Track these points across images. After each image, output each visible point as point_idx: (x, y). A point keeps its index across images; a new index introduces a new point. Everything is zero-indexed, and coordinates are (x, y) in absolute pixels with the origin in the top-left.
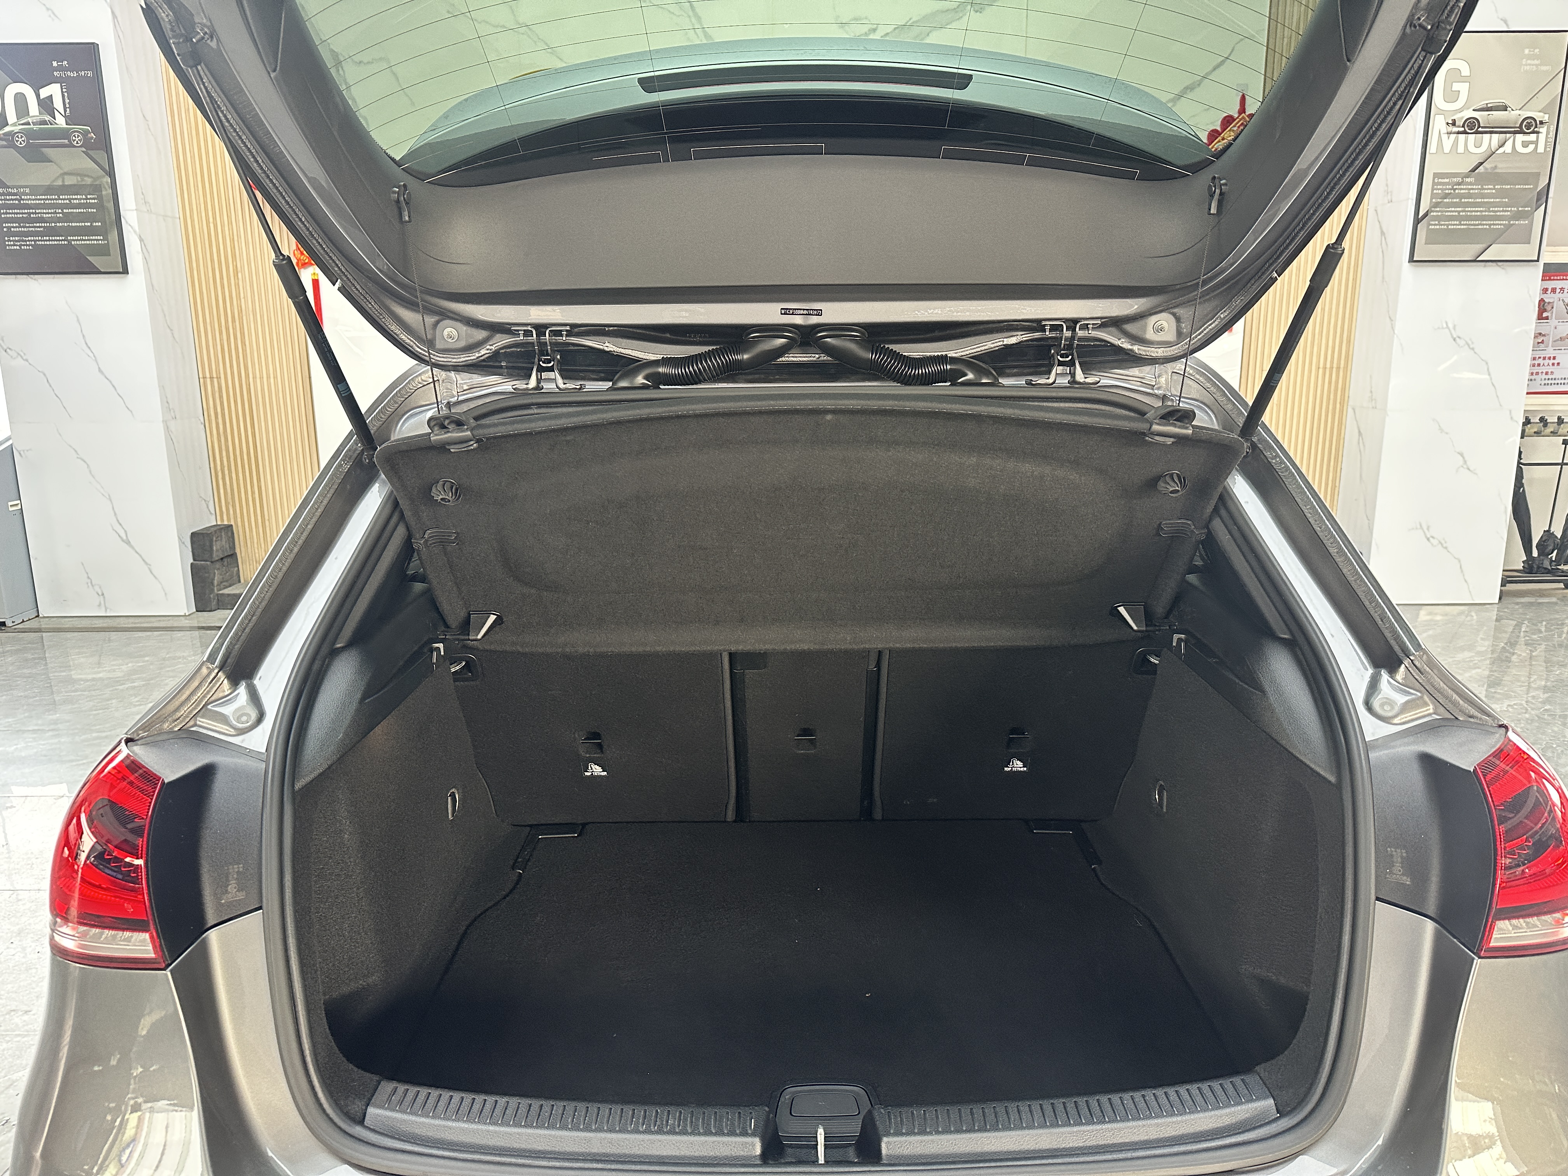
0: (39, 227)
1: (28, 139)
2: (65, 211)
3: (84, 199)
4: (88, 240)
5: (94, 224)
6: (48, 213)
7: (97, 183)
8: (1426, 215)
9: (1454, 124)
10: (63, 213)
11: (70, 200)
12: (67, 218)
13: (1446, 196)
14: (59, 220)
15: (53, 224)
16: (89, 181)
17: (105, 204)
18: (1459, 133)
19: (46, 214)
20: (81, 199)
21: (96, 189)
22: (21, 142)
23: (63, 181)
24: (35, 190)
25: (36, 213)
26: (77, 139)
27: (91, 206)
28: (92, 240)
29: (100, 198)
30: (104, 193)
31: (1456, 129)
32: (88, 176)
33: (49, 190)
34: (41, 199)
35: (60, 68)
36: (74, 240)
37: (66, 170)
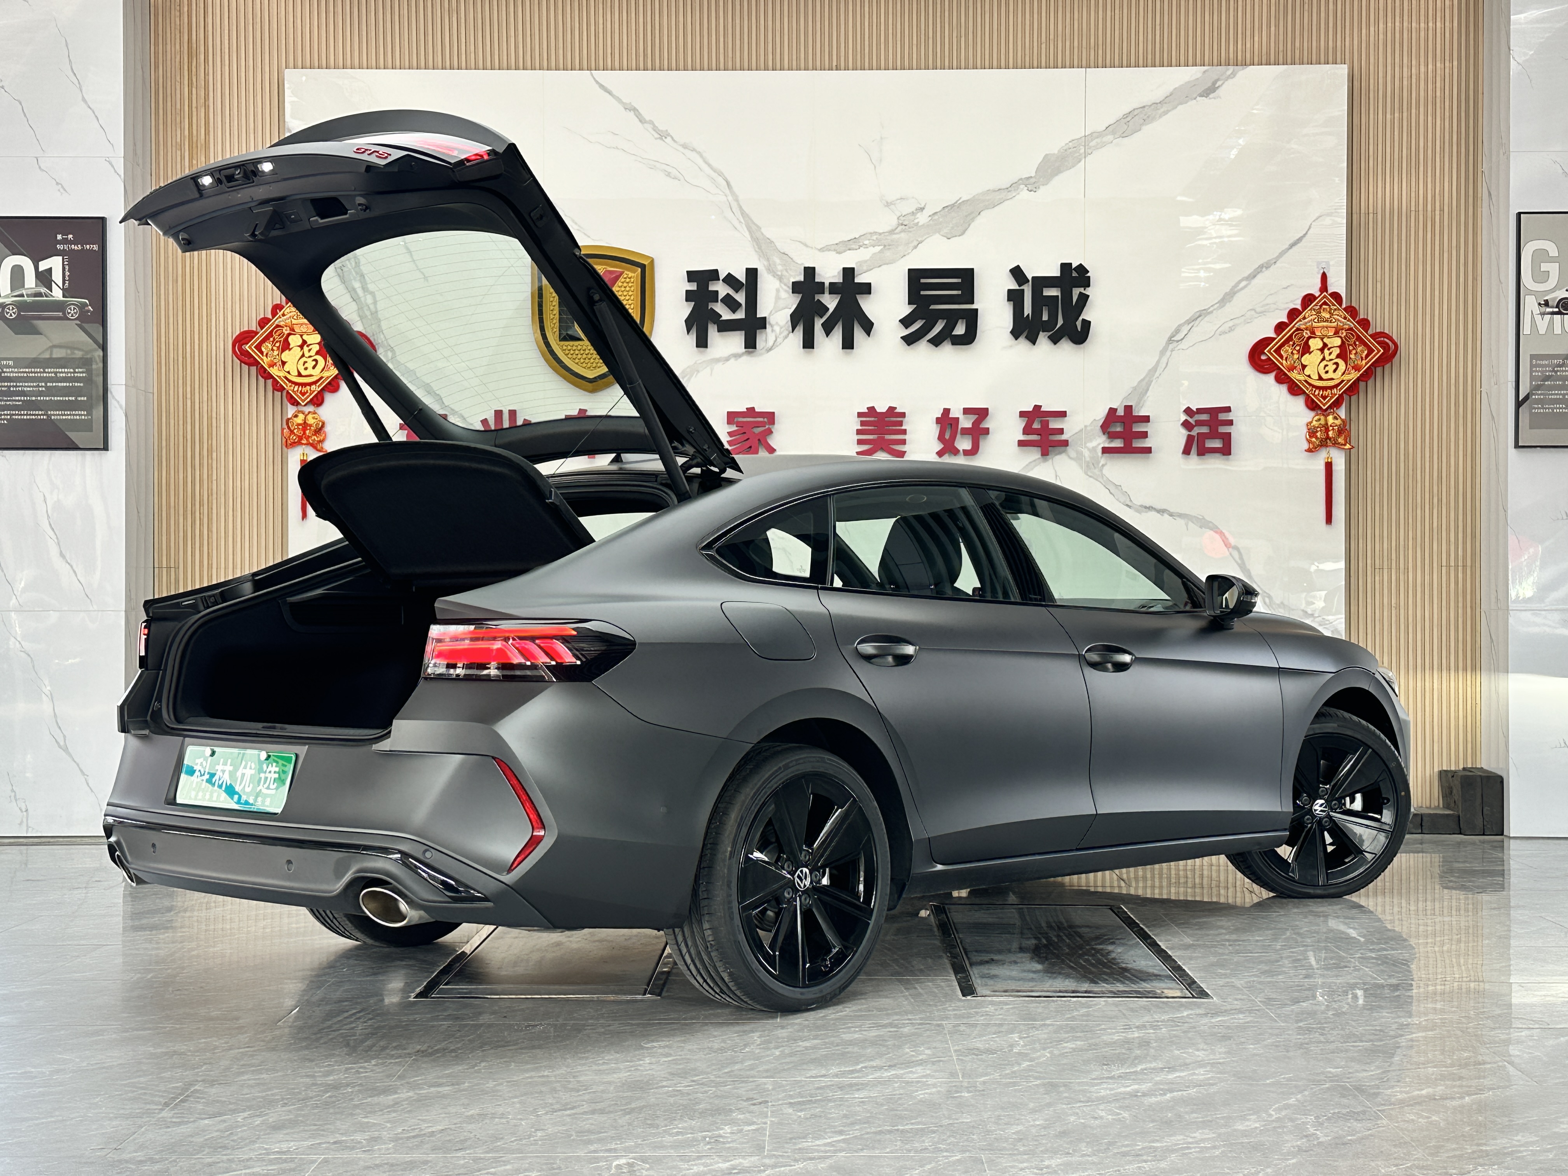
0: (19, 401)
1: (19, 310)
2: (48, 384)
3: (71, 373)
4: (70, 415)
5: (79, 399)
6: (30, 387)
7: (89, 356)
8: (1527, 398)
9: (1547, 304)
10: (46, 387)
11: (56, 373)
12: (50, 391)
13: (1548, 378)
14: (41, 394)
15: (34, 398)
16: (78, 354)
17: (94, 378)
18: (1553, 313)
19: (28, 387)
20: (68, 373)
21: (86, 363)
22: (12, 314)
23: (51, 354)
24: (19, 362)
25: (16, 386)
26: (73, 312)
27: (78, 380)
28: (74, 415)
29: (89, 372)
30: (94, 366)
31: (1551, 310)
32: (79, 349)
33: (35, 363)
34: (24, 372)
35: (65, 241)
36: (54, 415)
37: (56, 342)
